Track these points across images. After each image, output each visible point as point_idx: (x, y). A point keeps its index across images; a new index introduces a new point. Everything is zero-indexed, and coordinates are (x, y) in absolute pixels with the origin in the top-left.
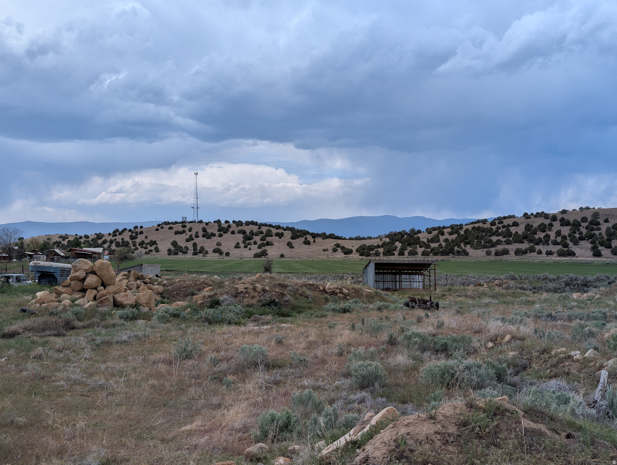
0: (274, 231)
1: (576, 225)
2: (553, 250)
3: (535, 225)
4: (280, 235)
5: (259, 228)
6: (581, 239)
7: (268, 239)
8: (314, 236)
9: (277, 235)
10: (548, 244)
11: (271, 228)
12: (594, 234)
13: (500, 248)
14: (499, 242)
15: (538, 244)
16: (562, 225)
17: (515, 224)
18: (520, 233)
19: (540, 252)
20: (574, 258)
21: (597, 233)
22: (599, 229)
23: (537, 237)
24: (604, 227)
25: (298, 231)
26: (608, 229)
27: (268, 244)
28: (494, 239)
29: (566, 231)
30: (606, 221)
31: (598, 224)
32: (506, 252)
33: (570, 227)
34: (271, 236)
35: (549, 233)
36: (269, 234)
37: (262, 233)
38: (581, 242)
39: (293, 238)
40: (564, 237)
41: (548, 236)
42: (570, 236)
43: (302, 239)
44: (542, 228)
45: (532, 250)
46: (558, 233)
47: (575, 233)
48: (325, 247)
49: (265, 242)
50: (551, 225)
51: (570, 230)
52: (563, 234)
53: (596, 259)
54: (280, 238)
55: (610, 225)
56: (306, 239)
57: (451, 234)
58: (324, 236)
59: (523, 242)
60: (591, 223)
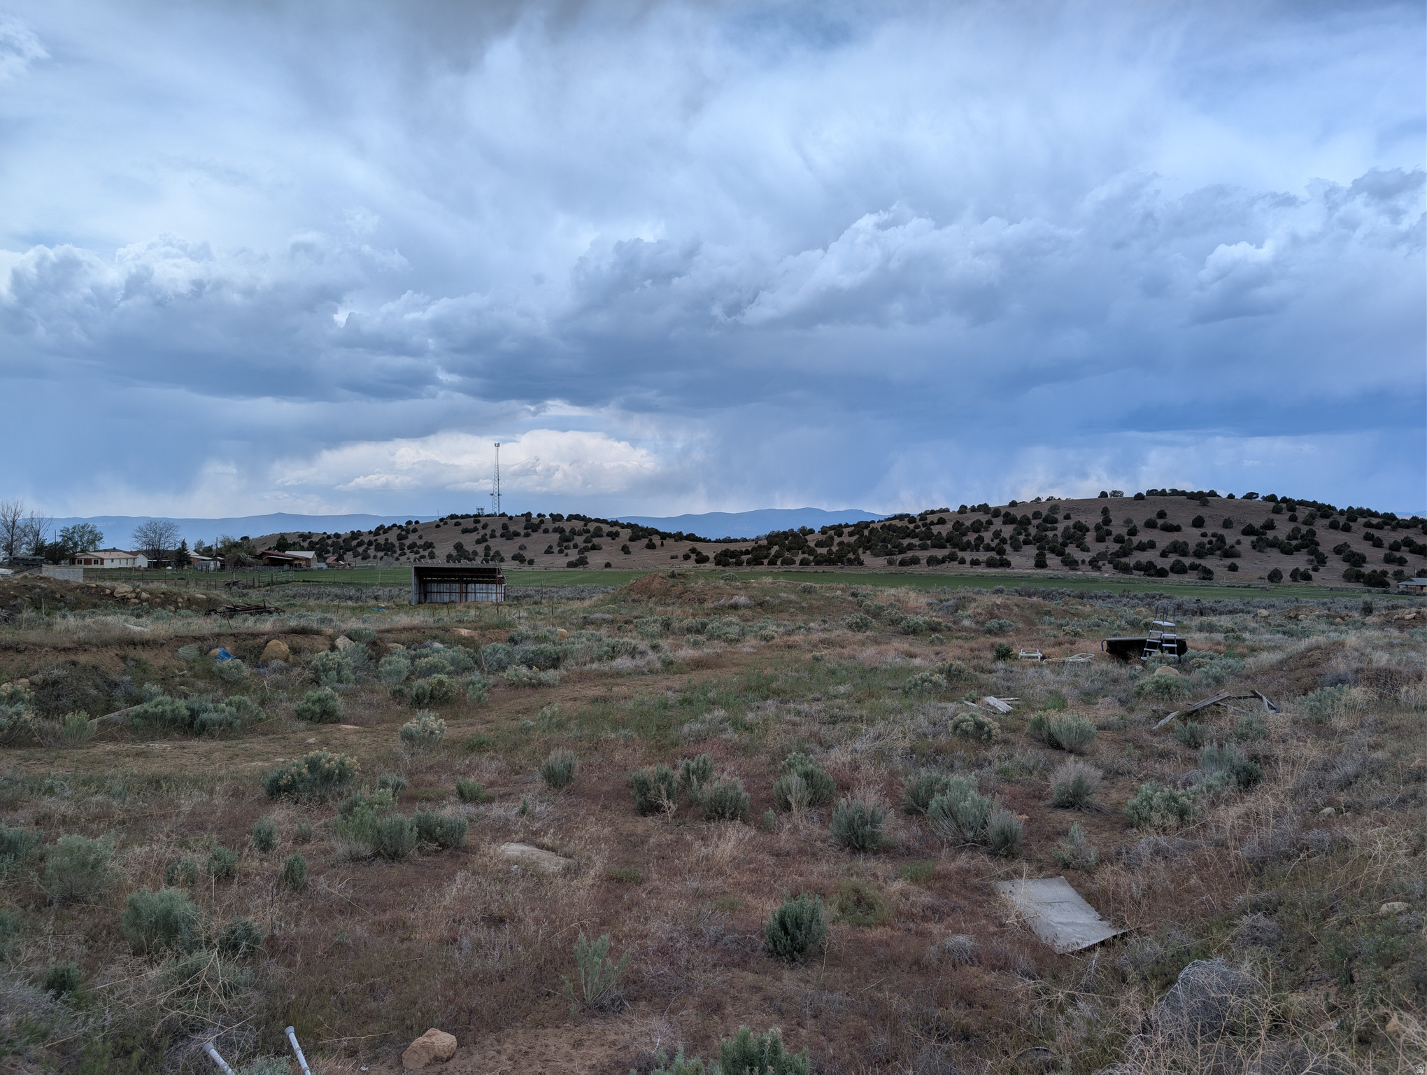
0: (606, 528)
1: (1025, 522)
2: (981, 559)
3: (968, 523)
4: (613, 536)
5: (585, 525)
6: (1026, 543)
7: (596, 541)
8: (664, 536)
9: (610, 534)
10: (978, 550)
11: (602, 525)
12: (1046, 536)
13: (910, 554)
14: (910, 547)
15: (963, 550)
16: (1004, 523)
17: (942, 521)
18: (944, 534)
19: (962, 562)
20: (1008, 570)
21: (1050, 534)
22: (1056, 529)
23: (965, 539)
24: (1061, 527)
25: (642, 529)
26: (1067, 528)
27: (594, 548)
28: (906, 542)
29: (1007, 531)
30: (1067, 517)
31: (1056, 521)
32: (915, 561)
33: (1015, 526)
34: (601, 536)
35: (983, 534)
36: (598, 533)
37: (588, 531)
38: (1025, 548)
39: (631, 539)
40: (1004, 541)
41: (981, 539)
42: (1011, 538)
43: (646, 541)
44: (977, 527)
45: (952, 558)
46: (997, 534)
47: (1020, 534)
48: (674, 553)
49: (590, 545)
50: (990, 523)
51: (1014, 530)
52: (1003, 535)
53: (1039, 571)
54: (613, 539)
55: (1071, 523)
56: (651, 540)
57: (851, 534)
58: (679, 537)
59: (945, 547)
60: (1045, 520)
